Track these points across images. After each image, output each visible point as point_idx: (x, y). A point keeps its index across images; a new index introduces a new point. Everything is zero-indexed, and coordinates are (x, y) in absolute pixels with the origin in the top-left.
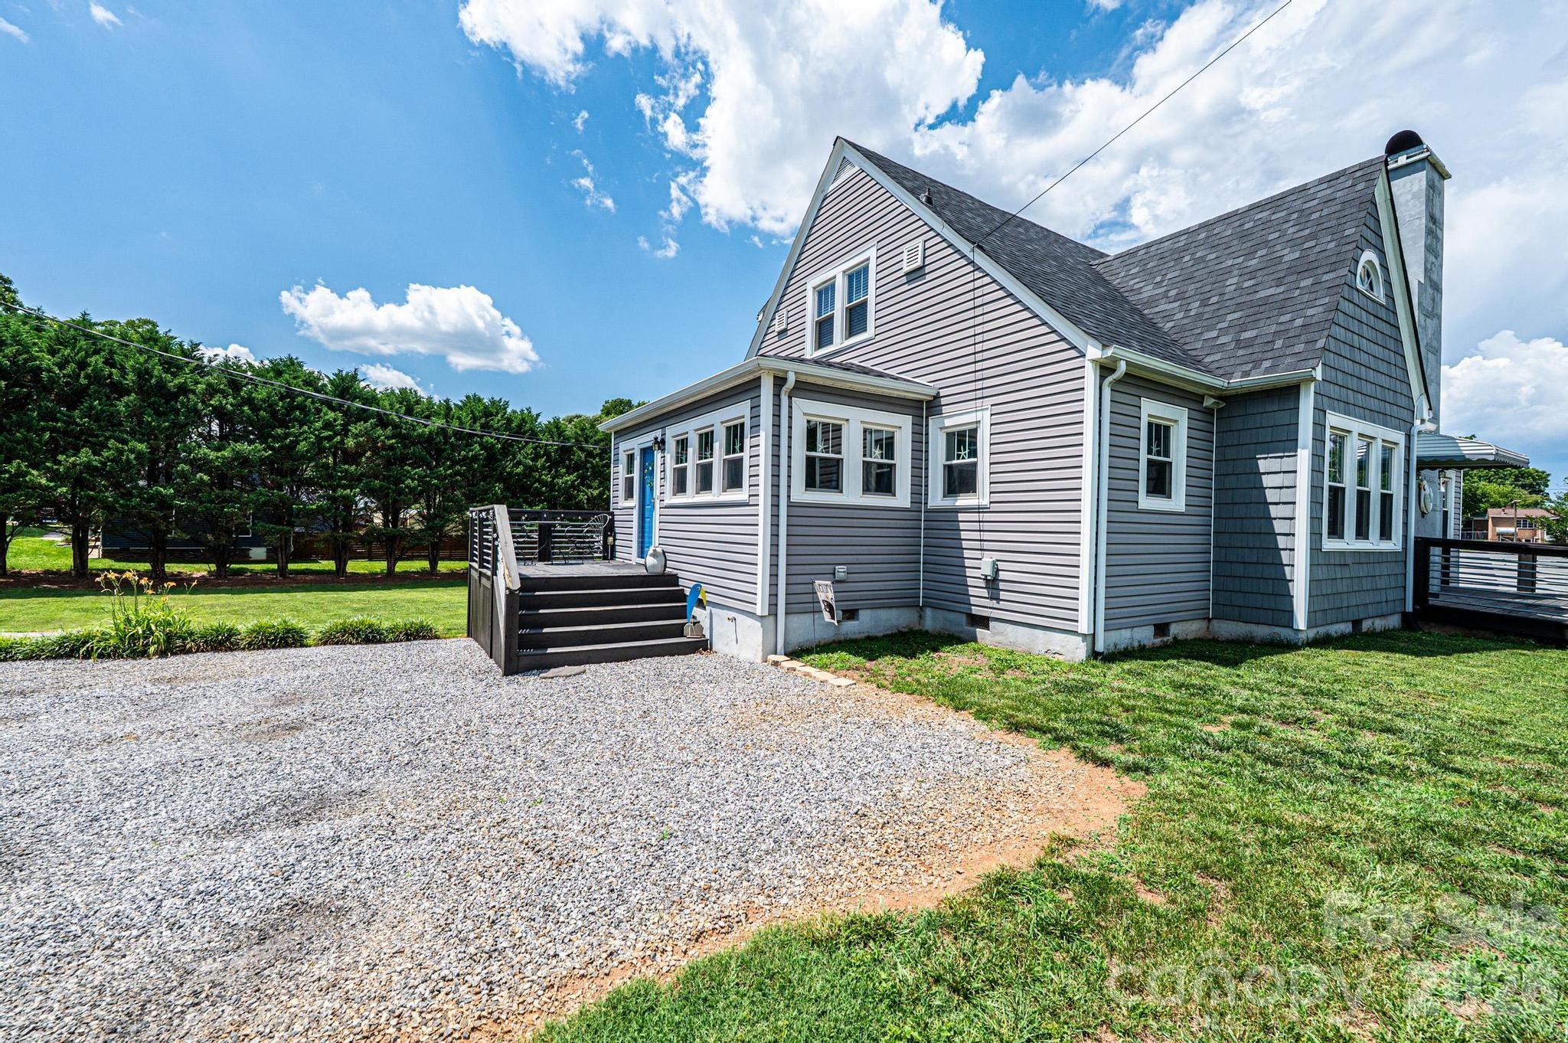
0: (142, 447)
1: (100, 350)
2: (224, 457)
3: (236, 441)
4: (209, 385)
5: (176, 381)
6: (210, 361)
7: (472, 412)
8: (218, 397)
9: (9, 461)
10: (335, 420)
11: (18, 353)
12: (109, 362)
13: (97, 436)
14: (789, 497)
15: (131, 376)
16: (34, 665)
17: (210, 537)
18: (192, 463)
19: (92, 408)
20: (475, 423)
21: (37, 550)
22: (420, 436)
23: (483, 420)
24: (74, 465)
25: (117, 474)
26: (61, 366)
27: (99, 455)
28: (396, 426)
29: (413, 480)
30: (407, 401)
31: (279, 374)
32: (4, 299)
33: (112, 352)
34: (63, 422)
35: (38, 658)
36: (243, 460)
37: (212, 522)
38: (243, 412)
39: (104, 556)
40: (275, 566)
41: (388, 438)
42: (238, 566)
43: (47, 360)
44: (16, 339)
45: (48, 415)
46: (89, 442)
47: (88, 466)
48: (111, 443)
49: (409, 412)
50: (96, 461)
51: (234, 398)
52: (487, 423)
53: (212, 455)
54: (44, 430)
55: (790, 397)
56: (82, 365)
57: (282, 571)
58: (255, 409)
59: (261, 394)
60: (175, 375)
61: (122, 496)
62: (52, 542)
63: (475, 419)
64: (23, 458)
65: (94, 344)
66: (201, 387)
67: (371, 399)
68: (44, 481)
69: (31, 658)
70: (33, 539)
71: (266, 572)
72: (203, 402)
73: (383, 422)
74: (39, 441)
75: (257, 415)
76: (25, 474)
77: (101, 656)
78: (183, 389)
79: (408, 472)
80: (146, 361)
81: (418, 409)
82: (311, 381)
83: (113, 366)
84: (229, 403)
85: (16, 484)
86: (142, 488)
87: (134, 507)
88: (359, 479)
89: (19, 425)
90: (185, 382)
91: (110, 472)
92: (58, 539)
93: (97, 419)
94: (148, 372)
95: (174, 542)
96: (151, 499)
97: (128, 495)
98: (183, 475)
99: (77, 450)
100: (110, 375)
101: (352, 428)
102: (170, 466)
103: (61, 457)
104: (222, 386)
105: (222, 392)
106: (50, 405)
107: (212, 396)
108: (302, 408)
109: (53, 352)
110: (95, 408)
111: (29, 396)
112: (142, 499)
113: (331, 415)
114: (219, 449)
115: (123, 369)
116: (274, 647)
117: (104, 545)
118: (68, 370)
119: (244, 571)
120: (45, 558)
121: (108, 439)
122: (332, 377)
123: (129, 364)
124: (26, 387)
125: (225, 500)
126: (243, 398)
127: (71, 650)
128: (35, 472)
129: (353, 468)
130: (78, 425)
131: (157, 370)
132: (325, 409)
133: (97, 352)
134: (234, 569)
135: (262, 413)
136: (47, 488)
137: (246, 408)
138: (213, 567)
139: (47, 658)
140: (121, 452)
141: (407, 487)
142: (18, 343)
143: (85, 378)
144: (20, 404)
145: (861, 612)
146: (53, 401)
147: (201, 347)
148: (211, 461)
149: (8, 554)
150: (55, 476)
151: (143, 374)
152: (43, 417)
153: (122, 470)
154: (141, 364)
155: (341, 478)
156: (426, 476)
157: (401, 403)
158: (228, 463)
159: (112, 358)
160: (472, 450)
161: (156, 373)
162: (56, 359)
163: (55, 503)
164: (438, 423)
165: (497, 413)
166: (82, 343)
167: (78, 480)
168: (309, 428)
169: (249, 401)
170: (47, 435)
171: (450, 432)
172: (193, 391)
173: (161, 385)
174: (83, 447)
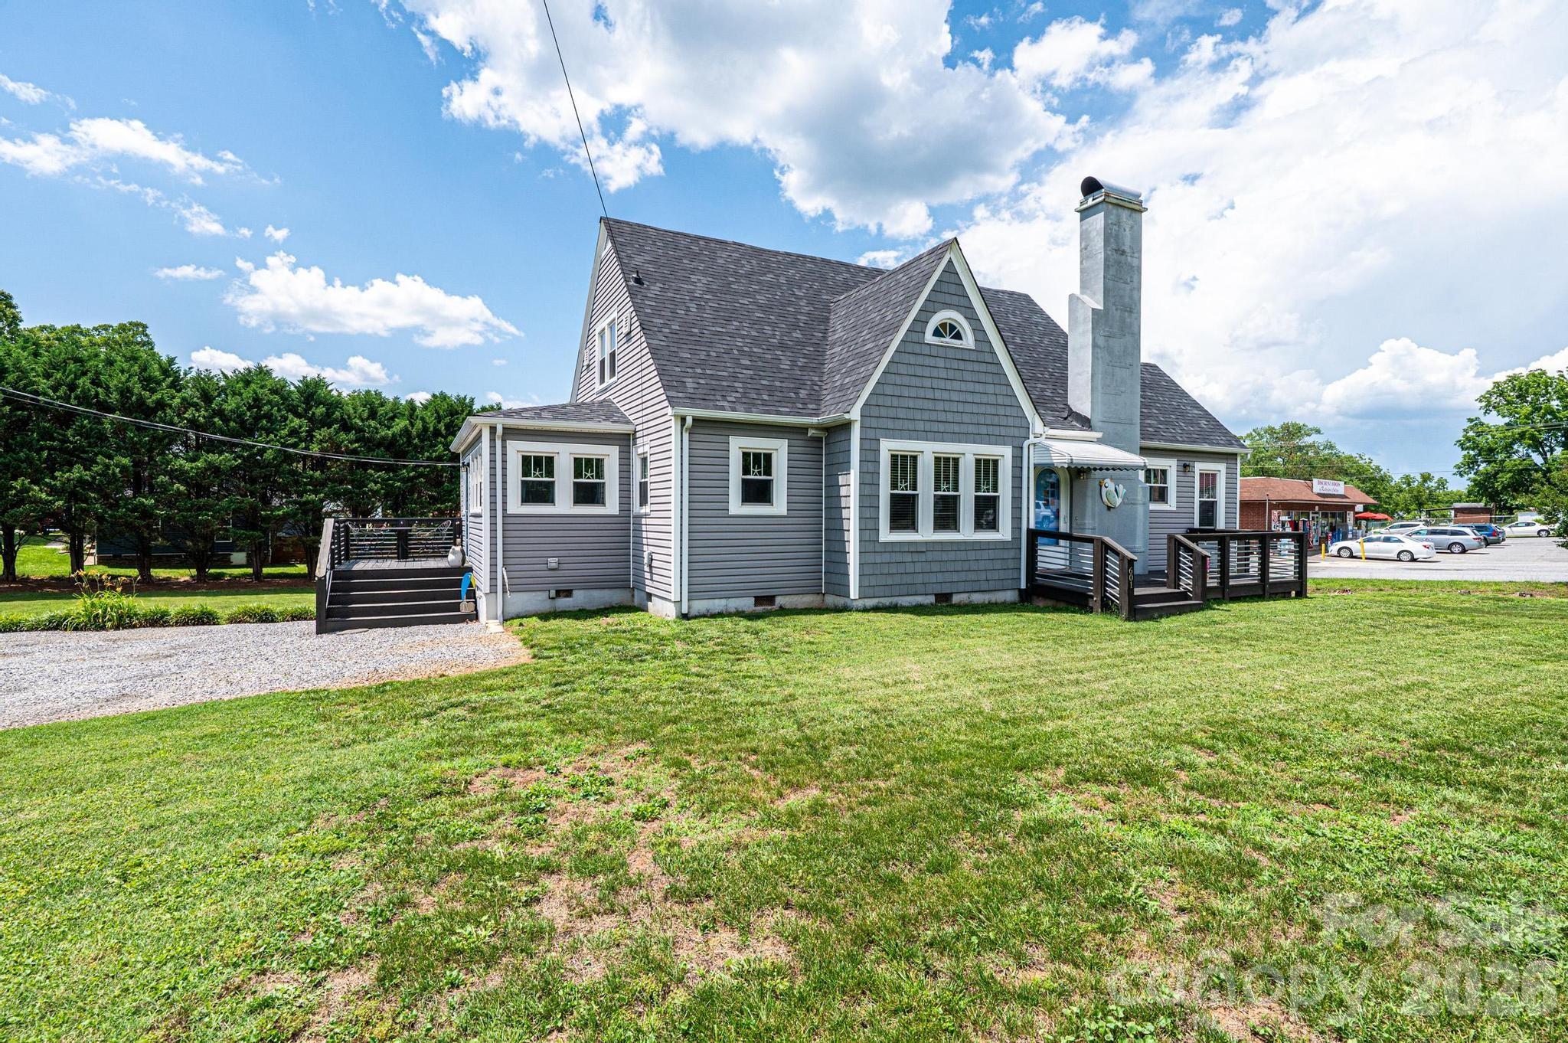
0: (125, 461)
1: (88, 371)
2: (198, 468)
3: (208, 452)
4: (184, 399)
5: (154, 398)
6: (186, 374)
7: (437, 412)
8: (191, 410)
9: (15, 478)
10: (300, 427)
11: (20, 379)
12: (96, 382)
13: (87, 452)
14: (504, 510)
15: (115, 396)
16: (34, 634)
17: (189, 543)
18: (171, 474)
19: (83, 426)
20: (439, 422)
21: (41, 558)
22: (383, 438)
23: (447, 420)
24: (69, 480)
25: (105, 487)
26: (55, 389)
27: (90, 470)
28: (359, 430)
29: (376, 483)
30: (372, 404)
31: (247, 383)
32: (5, 315)
33: (98, 373)
34: (59, 440)
35: (36, 629)
36: (215, 470)
37: (189, 529)
38: (214, 423)
39: (99, 563)
40: (250, 570)
41: (351, 442)
42: (219, 571)
43: (43, 384)
44: (17, 367)
45: (46, 435)
46: (82, 458)
47: (81, 481)
48: (100, 458)
49: (373, 415)
50: (87, 476)
51: (206, 411)
52: (452, 422)
53: (188, 466)
54: (42, 448)
55: (504, 441)
56: (72, 387)
57: (257, 575)
58: (226, 420)
59: (231, 404)
60: (153, 391)
61: (111, 506)
62: (55, 550)
63: (439, 419)
64: (26, 476)
65: (83, 366)
66: (177, 401)
67: (334, 404)
68: (44, 496)
69: (32, 630)
70: (38, 547)
71: (245, 575)
72: (179, 415)
73: (346, 427)
74: (39, 459)
75: (227, 426)
76: (28, 490)
77: (76, 629)
78: (161, 405)
79: (372, 475)
80: (128, 380)
81: (381, 411)
82: (279, 389)
83: (99, 385)
84: (201, 416)
85: (22, 498)
86: (128, 498)
87: (120, 517)
88: (323, 484)
89: (22, 445)
90: (162, 398)
91: (98, 485)
92: (60, 547)
93: (87, 436)
94: (129, 390)
95: (157, 548)
96: (135, 509)
97: (115, 506)
98: (162, 485)
99: (71, 465)
100: (97, 395)
101: (316, 434)
102: (151, 477)
103: (57, 474)
104: (195, 400)
105: (195, 405)
106: (47, 425)
107: (186, 410)
108: (269, 416)
109: (47, 376)
110: (85, 427)
111: (30, 417)
112: (128, 509)
113: (297, 422)
114: (194, 460)
115: (107, 388)
116: (194, 625)
117: (98, 552)
118: (61, 393)
119: (223, 575)
120: (48, 565)
121: (96, 455)
122: (297, 384)
123: (113, 384)
124: (27, 409)
125: (200, 509)
126: (213, 410)
127: (56, 625)
128: (36, 488)
129: (318, 473)
130: (71, 443)
131: (137, 389)
132: (291, 416)
133: (84, 374)
134: (211, 574)
135: (232, 424)
136: (47, 502)
137: (216, 420)
138: (194, 572)
139: (43, 630)
140: (107, 467)
141: (371, 490)
142: (19, 369)
143: (75, 398)
144: (22, 425)
145: (574, 592)
146: (49, 421)
147: (176, 361)
148: (187, 472)
149: (17, 562)
150: (53, 491)
151: (125, 392)
152: (42, 437)
153: (109, 483)
154: (123, 383)
155: (306, 484)
156: (389, 479)
157: (365, 406)
158: (201, 473)
159: (98, 378)
160: (435, 451)
161: (136, 391)
162: (51, 382)
163: (54, 514)
164: (401, 424)
165: (463, 411)
166: (72, 366)
167: (74, 493)
168: (276, 436)
169: (220, 413)
170: (45, 454)
171: (414, 432)
172: (170, 406)
173: (141, 401)
174: (76, 463)
